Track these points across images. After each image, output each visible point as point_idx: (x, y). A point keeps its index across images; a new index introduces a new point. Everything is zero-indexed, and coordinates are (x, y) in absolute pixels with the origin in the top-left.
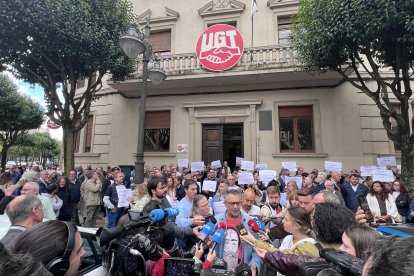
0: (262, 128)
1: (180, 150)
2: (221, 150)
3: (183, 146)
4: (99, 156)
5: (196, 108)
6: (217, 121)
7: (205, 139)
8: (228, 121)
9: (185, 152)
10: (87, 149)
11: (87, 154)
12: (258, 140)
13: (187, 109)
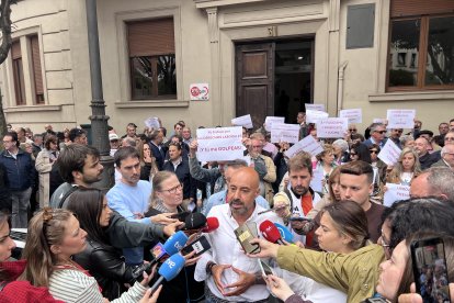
0: (352, 44)
1: (195, 94)
2: (271, 93)
3: (201, 86)
4: (59, 109)
5: (220, 9)
6: (263, 34)
7: (240, 72)
8: (283, 32)
9: (204, 99)
10: (39, 98)
11: (40, 107)
12: (342, 69)
13: (203, 12)
